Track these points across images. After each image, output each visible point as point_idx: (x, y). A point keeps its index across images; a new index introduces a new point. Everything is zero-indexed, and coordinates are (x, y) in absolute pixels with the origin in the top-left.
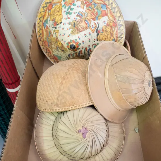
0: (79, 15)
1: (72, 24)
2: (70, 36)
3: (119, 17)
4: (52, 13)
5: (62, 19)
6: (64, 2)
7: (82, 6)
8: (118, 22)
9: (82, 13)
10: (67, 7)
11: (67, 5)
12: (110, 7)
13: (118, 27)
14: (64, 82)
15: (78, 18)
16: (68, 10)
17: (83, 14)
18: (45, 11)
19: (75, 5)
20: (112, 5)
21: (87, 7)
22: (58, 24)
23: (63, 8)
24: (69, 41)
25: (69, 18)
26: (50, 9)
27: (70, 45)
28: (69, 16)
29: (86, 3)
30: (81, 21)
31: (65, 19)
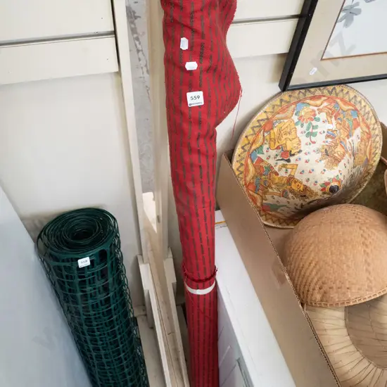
0: (330, 135)
1: (322, 152)
2: (325, 173)
3: (374, 124)
4: (272, 137)
5: (300, 145)
6: (297, 117)
7: (329, 118)
8: (372, 132)
9: (332, 131)
10: (306, 125)
11: (304, 120)
12: (362, 112)
13: (373, 139)
14: (368, 250)
15: (329, 140)
16: (308, 128)
17: (335, 132)
18: (257, 134)
19: (318, 120)
20: (365, 110)
21: (335, 119)
22: (294, 155)
23: (298, 127)
24: (327, 180)
25: (314, 143)
26: (267, 129)
27: (329, 186)
28: (313, 139)
29: (332, 114)
30: (336, 145)
31: (307, 144)
